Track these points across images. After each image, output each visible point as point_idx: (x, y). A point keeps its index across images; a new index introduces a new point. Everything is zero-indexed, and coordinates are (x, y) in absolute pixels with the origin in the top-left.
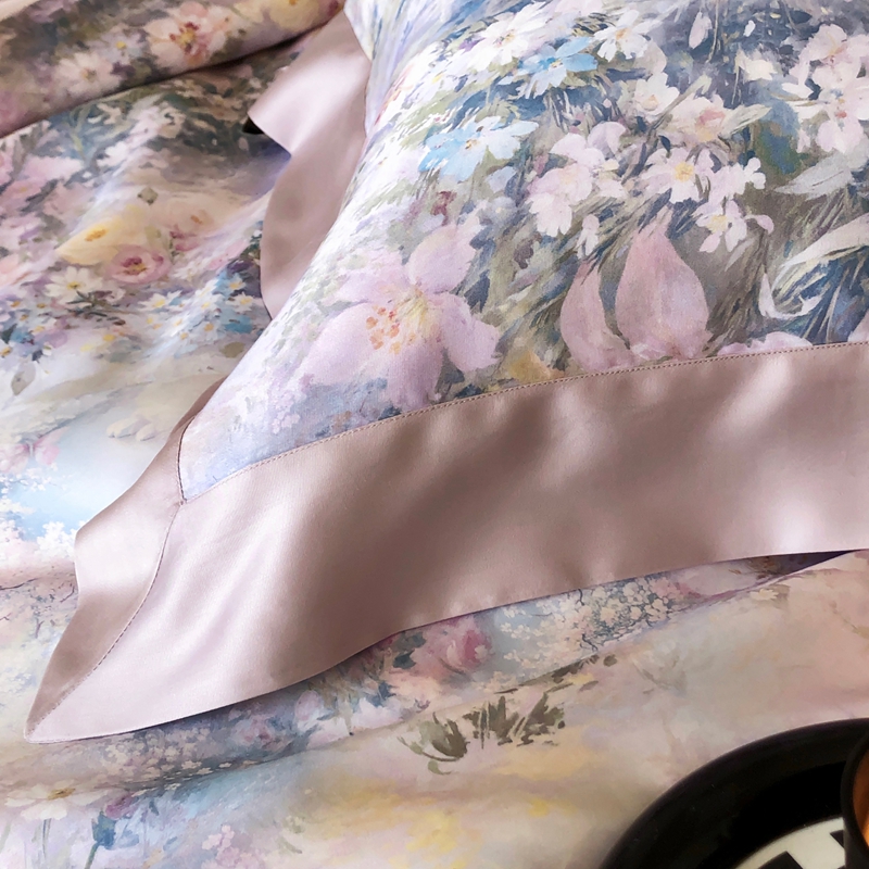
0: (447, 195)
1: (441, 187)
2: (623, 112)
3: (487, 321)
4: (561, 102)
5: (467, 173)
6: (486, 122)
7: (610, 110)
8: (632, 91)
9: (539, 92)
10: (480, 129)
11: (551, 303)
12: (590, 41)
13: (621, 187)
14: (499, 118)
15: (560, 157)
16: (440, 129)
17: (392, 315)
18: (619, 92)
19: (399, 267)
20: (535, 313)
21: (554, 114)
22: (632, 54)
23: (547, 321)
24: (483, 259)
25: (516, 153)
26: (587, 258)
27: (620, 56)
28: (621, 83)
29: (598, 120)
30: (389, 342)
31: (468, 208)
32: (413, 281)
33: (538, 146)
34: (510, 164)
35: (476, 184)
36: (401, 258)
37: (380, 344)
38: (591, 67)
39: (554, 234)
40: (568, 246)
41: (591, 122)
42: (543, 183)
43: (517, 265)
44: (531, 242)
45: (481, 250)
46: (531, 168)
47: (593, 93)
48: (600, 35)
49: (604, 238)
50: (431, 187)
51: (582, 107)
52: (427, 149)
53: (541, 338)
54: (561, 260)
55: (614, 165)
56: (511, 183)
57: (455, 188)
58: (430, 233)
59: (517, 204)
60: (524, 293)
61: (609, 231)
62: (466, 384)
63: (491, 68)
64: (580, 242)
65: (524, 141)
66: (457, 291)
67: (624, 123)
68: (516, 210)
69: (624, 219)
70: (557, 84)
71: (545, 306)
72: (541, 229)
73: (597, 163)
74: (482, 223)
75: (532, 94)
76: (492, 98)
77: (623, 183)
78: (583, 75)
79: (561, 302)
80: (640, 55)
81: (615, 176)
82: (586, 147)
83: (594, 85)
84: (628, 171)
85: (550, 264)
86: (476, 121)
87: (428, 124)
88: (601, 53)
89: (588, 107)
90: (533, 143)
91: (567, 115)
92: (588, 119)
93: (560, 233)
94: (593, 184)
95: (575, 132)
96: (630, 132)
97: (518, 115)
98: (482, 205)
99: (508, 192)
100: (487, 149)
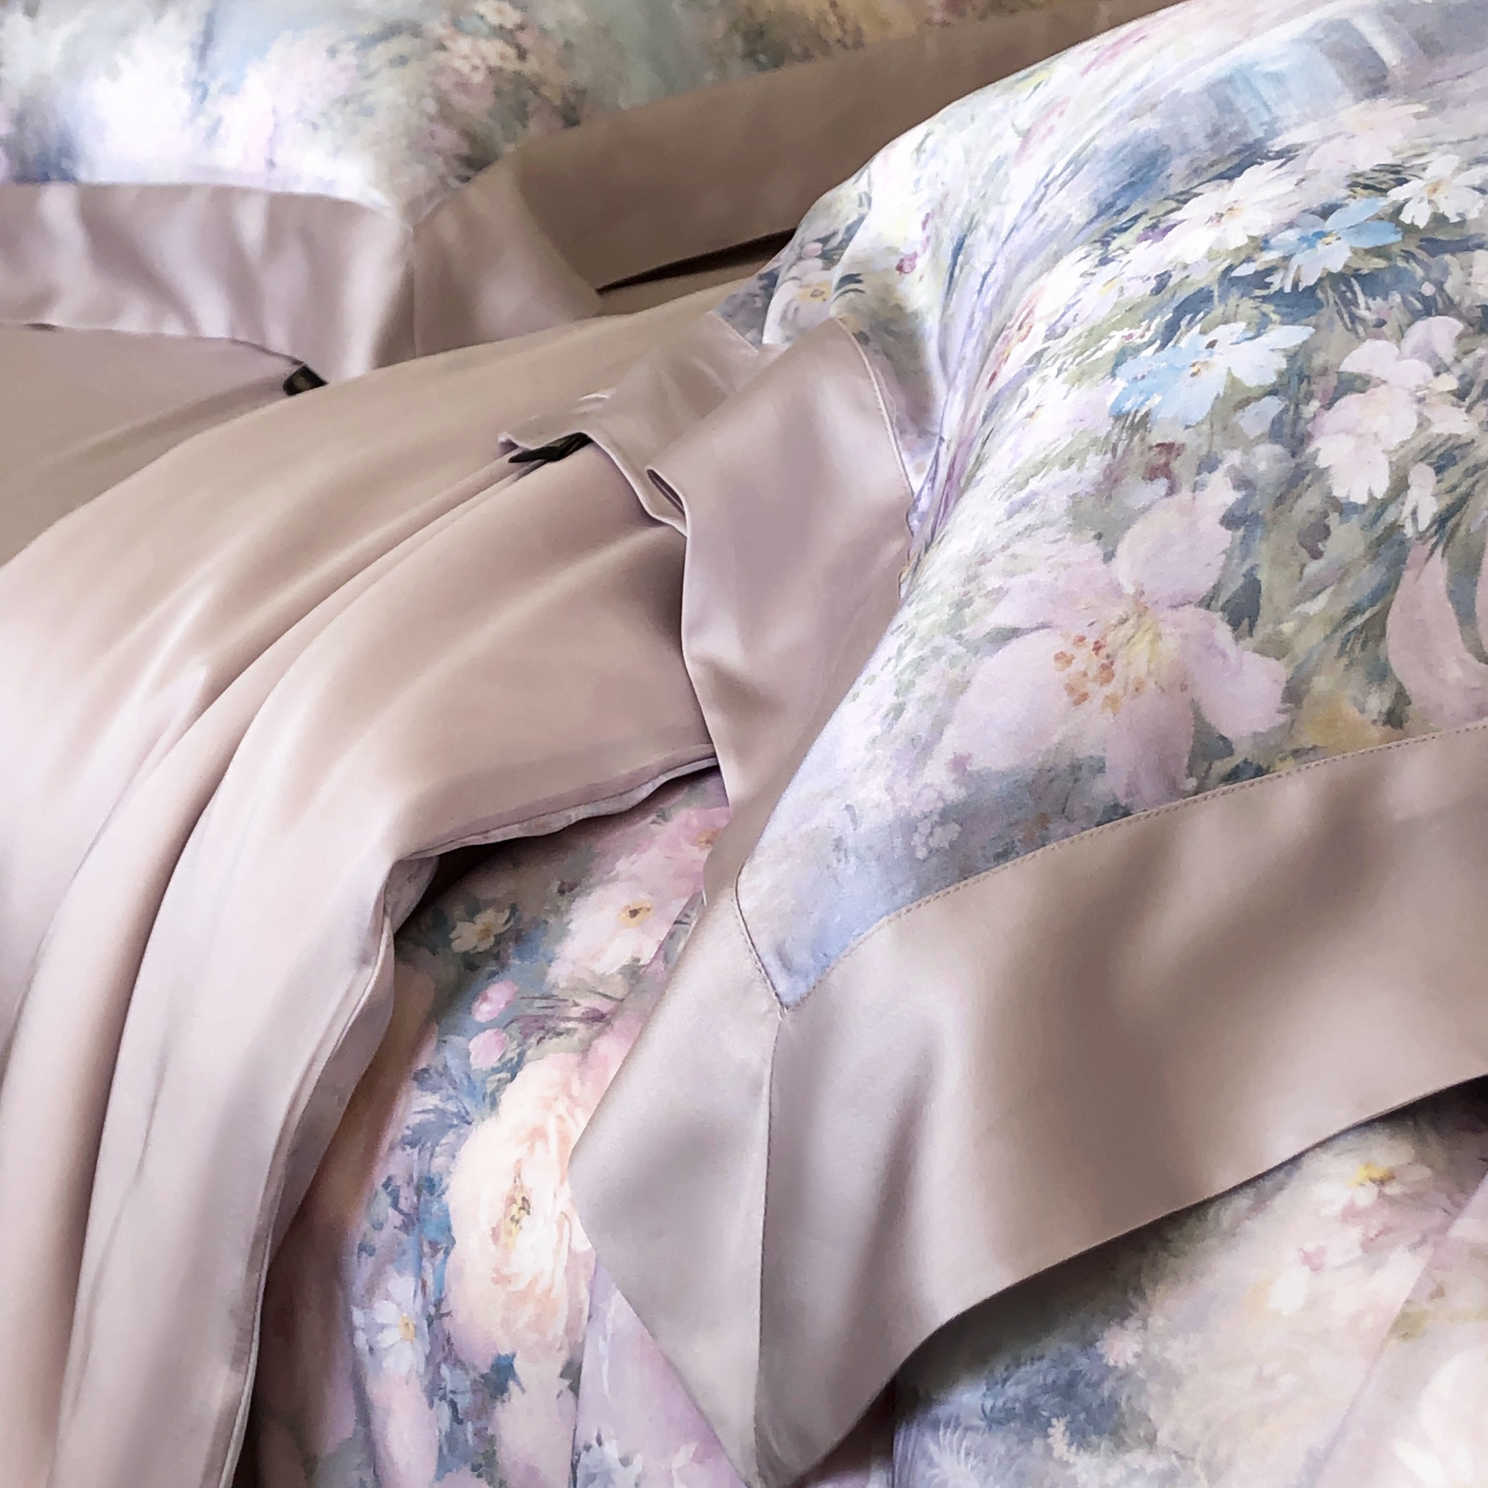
0: (1167, 448)
1: (1156, 437)
2: (1457, 299)
3: (1261, 651)
4: (1349, 295)
5: (1200, 411)
6: (1220, 333)
7: (1433, 298)
8: (1467, 269)
9: (1308, 280)
10: (1212, 345)
11: (1367, 615)
12: (1383, 203)
13: (1466, 417)
14: (1242, 325)
15: (1358, 377)
16: (1138, 350)
17: (1098, 648)
18: (1446, 271)
19: (1100, 567)
20: (1341, 634)
21: (1339, 312)
22: (1459, 215)
23: (1363, 647)
24: (1245, 547)
25: (1281, 374)
26: (1421, 536)
27: (1439, 219)
28: (1448, 257)
29: (1416, 316)
30: (1099, 693)
31: (1209, 464)
32: (1130, 589)
33: (1318, 361)
34: (1273, 392)
35: (1217, 427)
36: (1100, 552)
37: (1084, 697)
38: (1393, 238)
39: (1361, 498)
40: (1389, 517)
41: (1405, 319)
42: (1332, 419)
43: (1303, 553)
44: (1326, 515)
45: (1241, 532)
46: (1309, 396)
47: (1400, 276)
48: (1397, 194)
49: (1447, 500)
50: (1136, 438)
51: (1386, 299)
52: (1120, 384)
53: (1358, 676)
54: (1379, 541)
55: (1450, 382)
56: (1277, 422)
57: (1179, 436)
58: (1145, 510)
59: (1294, 455)
60: (1321, 601)
61: (1454, 488)
62: (1236, 760)
63: (1212, 255)
64: (1407, 510)
65: (1292, 356)
66: (1207, 603)
67: (1460, 317)
68: (1292, 463)
69: (1477, 468)
70: (1336, 266)
71: (1359, 621)
72: (1339, 492)
73: (1421, 382)
74: (1237, 487)
75: (1295, 285)
76: (1223, 298)
77: (1469, 410)
78: (1379, 252)
79: (1384, 614)
80: (1473, 215)
81: (1454, 399)
82: (1399, 358)
83: (1401, 264)
84: (1476, 391)
85: (1360, 549)
86: (1203, 332)
87: (1113, 344)
88: (1406, 217)
89: (1396, 298)
90: (1309, 358)
91: (1363, 312)
92: (1397, 316)
93: (1372, 498)
94: (1420, 414)
95: (1378, 337)
96: (1471, 330)
97: (1275, 317)
98: (1233, 458)
99: (1275, 433)
100: (1229, 373)
